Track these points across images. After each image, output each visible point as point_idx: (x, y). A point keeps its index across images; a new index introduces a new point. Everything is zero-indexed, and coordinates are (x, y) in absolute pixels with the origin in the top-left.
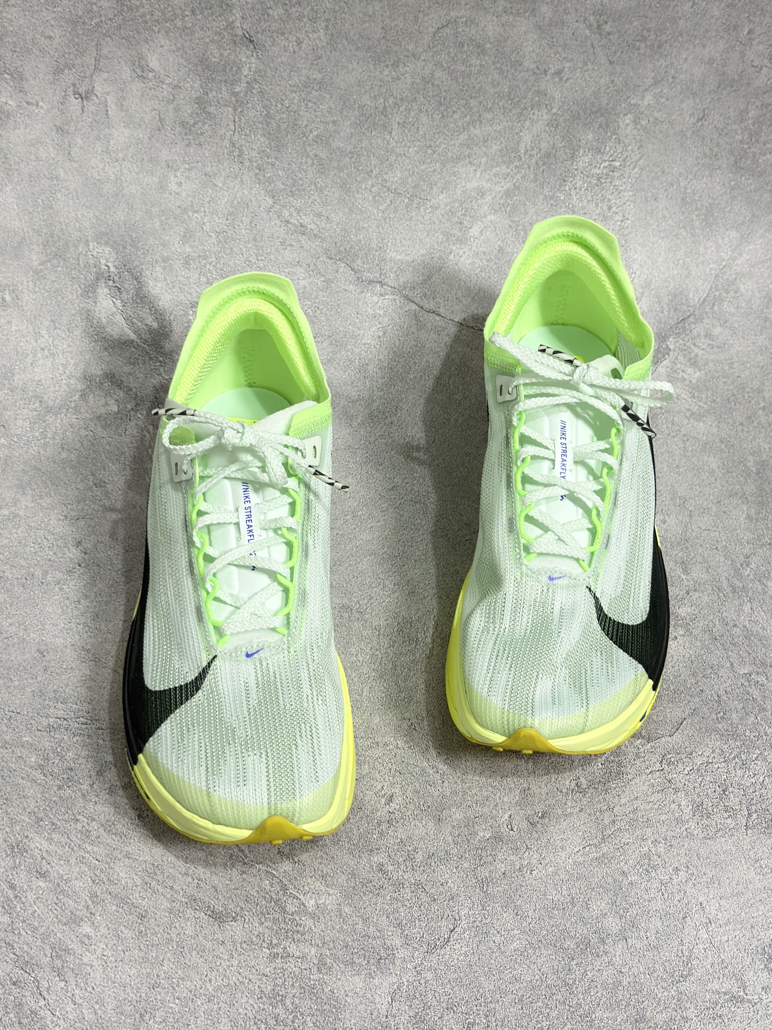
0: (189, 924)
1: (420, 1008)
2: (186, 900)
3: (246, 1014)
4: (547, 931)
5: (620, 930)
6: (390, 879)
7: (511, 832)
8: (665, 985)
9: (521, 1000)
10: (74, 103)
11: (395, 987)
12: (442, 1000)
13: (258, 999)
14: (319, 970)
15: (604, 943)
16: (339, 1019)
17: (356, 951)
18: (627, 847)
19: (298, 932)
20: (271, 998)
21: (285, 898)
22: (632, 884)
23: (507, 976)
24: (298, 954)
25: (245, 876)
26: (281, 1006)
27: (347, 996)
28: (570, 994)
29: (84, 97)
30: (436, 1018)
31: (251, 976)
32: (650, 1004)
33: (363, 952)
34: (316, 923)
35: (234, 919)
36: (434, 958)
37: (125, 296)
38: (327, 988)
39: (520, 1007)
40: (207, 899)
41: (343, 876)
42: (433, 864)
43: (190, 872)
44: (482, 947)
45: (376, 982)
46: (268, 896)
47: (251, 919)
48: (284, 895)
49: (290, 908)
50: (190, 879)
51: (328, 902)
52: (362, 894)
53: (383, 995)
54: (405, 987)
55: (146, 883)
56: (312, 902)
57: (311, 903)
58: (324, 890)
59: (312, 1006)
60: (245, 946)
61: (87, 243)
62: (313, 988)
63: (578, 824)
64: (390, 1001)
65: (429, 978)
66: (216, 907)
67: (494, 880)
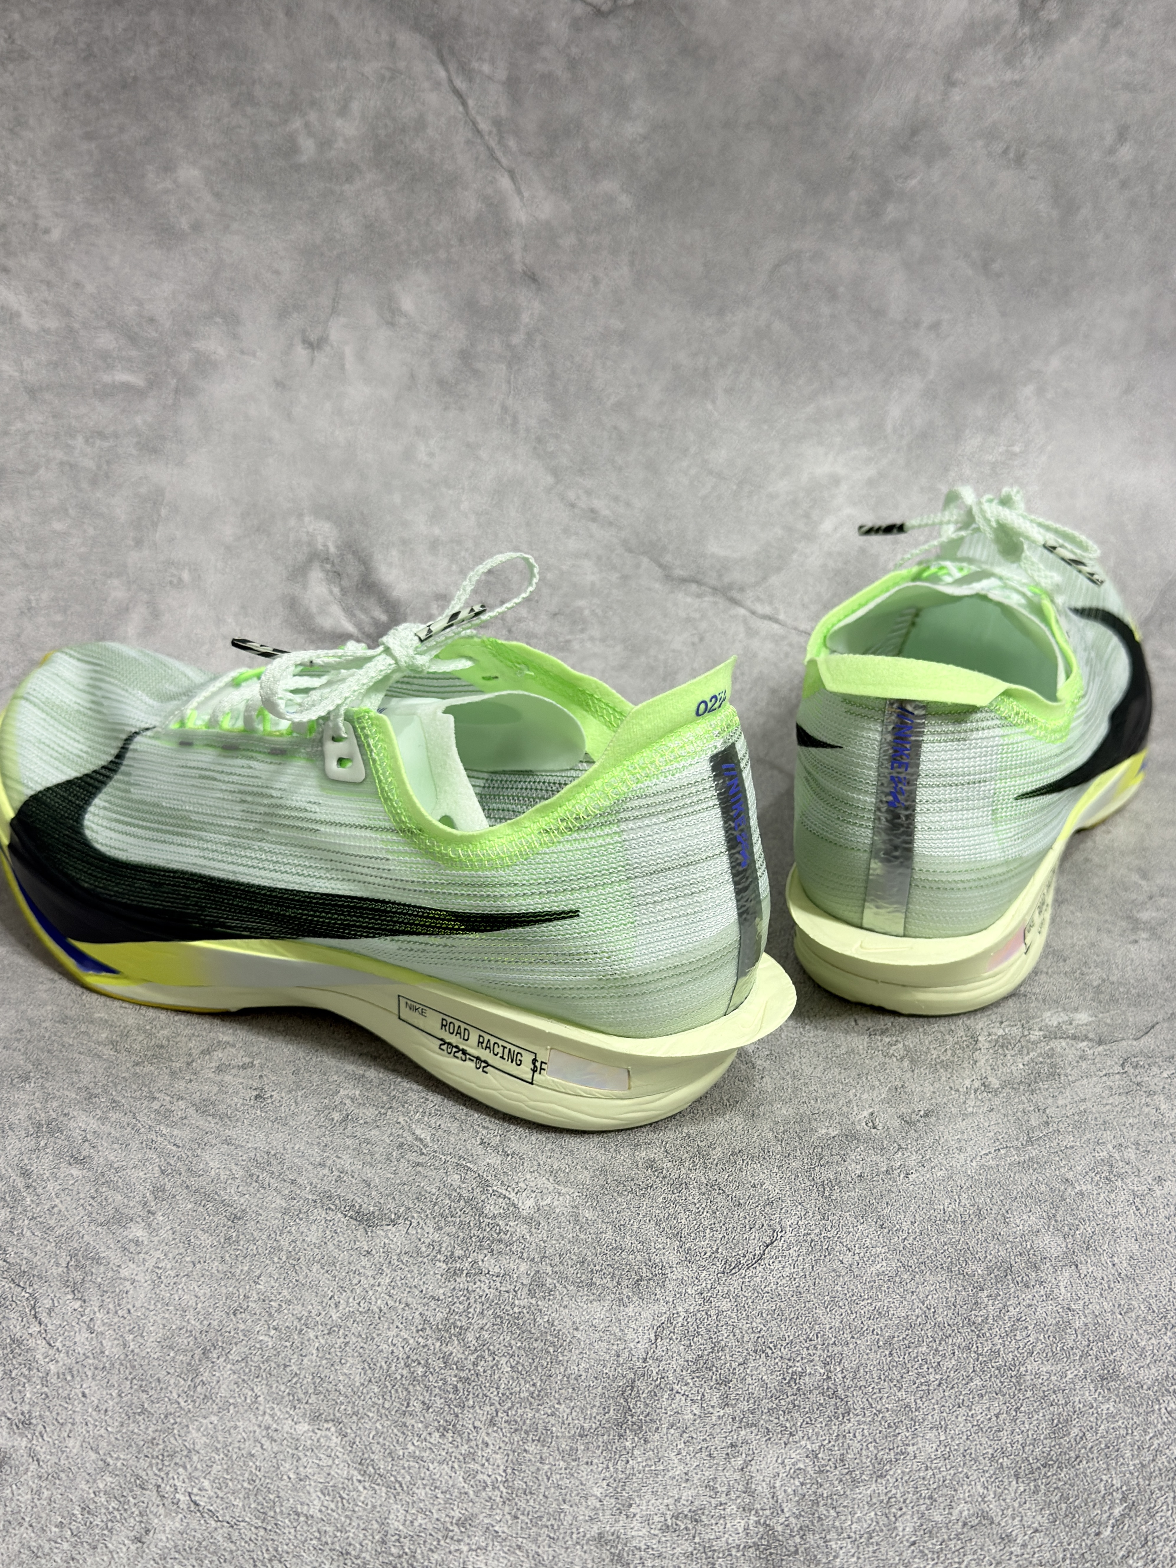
0: (314, 1227)
1: (705, 1349)
2: (314, 1197)
3: (392, 1352)
4: (936, 1249)
5: (1065, 1253)
6: (664, 1177)
7: (873, 1131)
8: (1152, 1329)
9: (889, 1343)
10: (301, 352)
11: (663, 1318)
12: (745, 1339)
13: (418, 1331)
14: (531, 1294)
15: (1036, 1268)
16: (559, 1362)
17: (598, 1267)
18: (1070, 1151)
19: (500, 1241)
20: (440, 1330)
21: (483, 1197)
22: (1082, 1194)
23: (864, 1308)
24: (497, 1270)
25: (419, 1169)
26: (456, 1342)
27: (577, 1329)
28: (978, 1336)
29: (314, 345)
30: (734, 1365)
31: (410, 1300)
32: (1126, 1354)
33: (611, 1270)
34: (533, 1230)
35: (393, 1223)
36: (735, 1282)
37: (345, 583)
38: (541, 1318)
39: (887, 1352)
40: (350, 1196)
41: (585, 1172)
42: (740, 1162)
43: (329, 1163)
44: (820, 1269)
45: (630, 1310)
46: (455, 1194)
47: (422, 1223)
48: (482, 1192)
49: (491, 1209)
50: (326, 1171)
51: (556, 1203)
52: (615, 1194)
53: (640, 1330)
54: (680, 1319)
55: (251, 1176)
56: (530, 1203)
57: (527, 1205)
58: (551, 1189)
59: (513, 1342)
60: (405, 1258)
61: (300, 516)
62: (518, 1318)
63: (986, 1124)
64: (653, 1338)
65: (725, 1308)
66: (364, 1206)
67: (843, 1184)
